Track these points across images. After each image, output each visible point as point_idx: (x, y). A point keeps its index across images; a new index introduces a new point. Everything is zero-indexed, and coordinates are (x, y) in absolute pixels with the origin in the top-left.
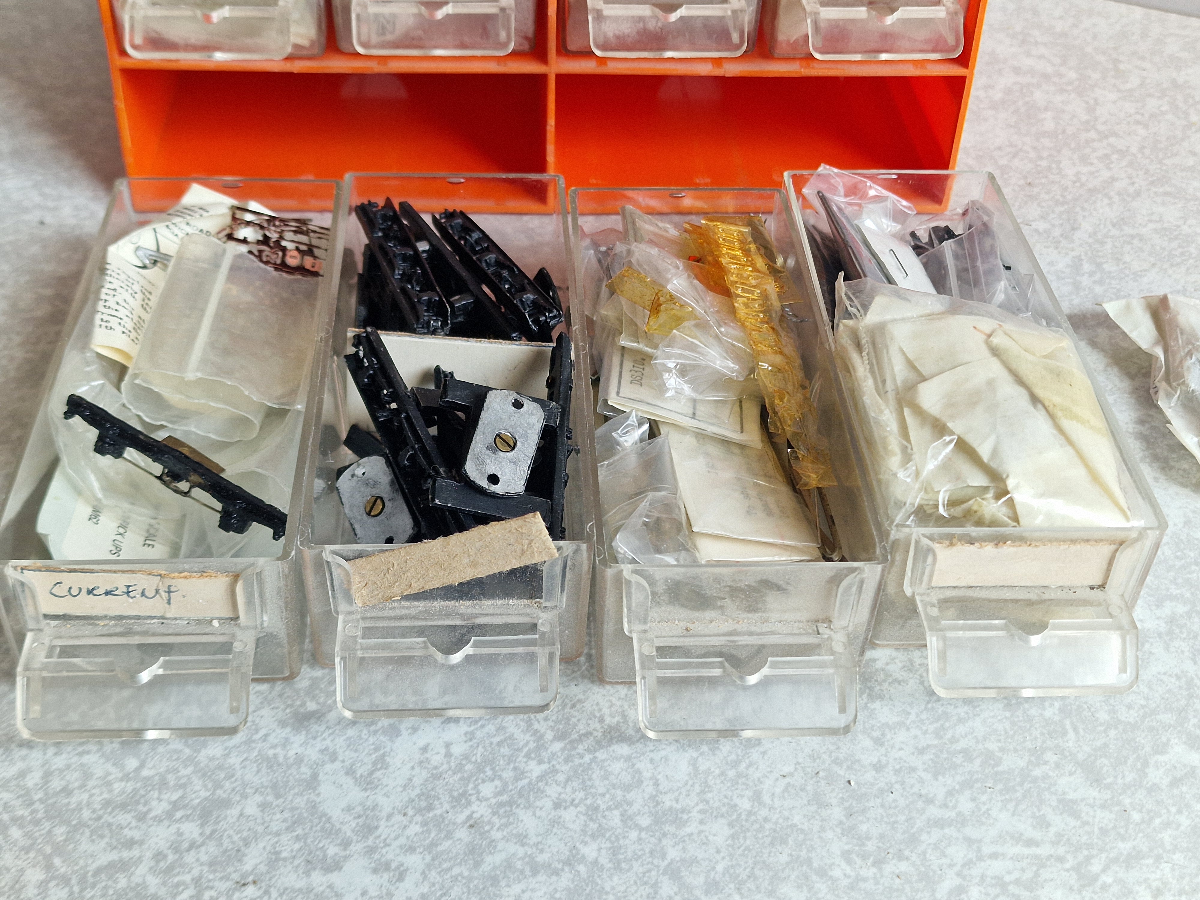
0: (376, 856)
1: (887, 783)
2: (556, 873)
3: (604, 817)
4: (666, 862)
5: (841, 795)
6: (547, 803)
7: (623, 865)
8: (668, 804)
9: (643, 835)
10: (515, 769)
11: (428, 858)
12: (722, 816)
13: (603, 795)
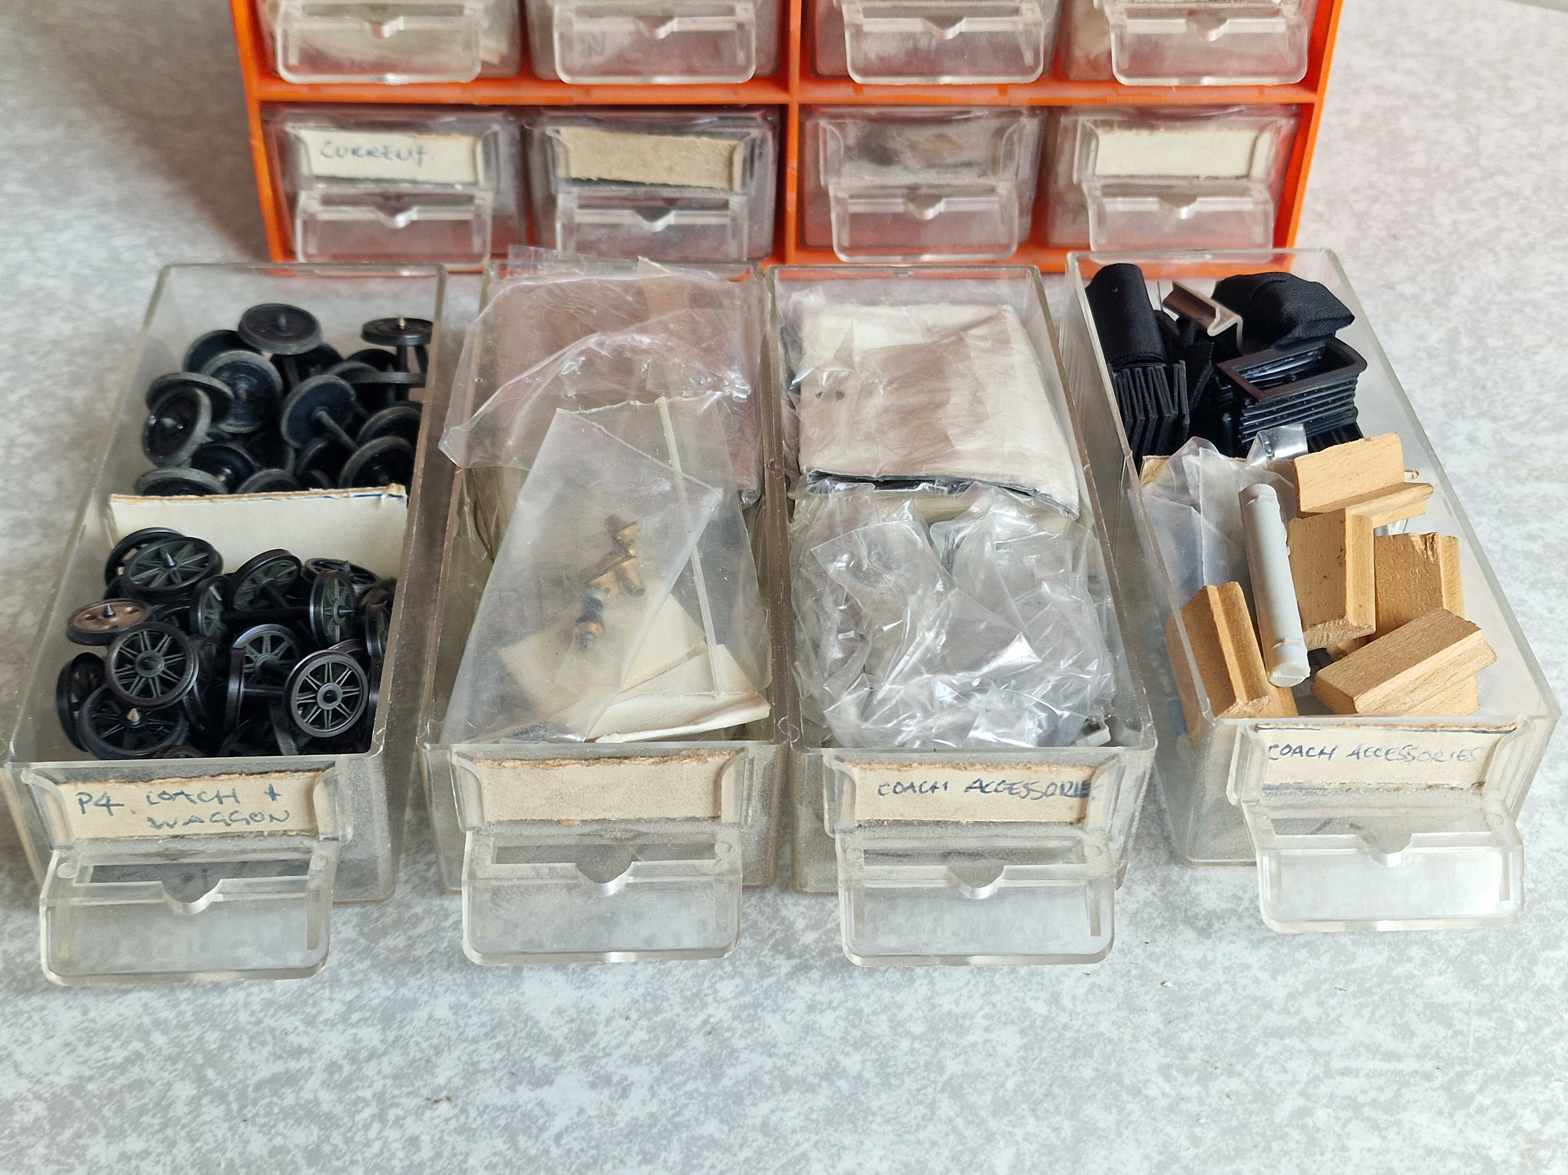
0: (594, 1068)
1: (1214, 984)
2: (811, 1089)
3: (869, 1023)
4: (945, 1077)
5: (1157, 998)
6: (801, 1007)
7: (893, 1081)
8: (946, 1008)
9: (917, 1045)
10: (760, 964)
11: (657, 1070)
12: (1013, 1022)
13: (868, 996)
